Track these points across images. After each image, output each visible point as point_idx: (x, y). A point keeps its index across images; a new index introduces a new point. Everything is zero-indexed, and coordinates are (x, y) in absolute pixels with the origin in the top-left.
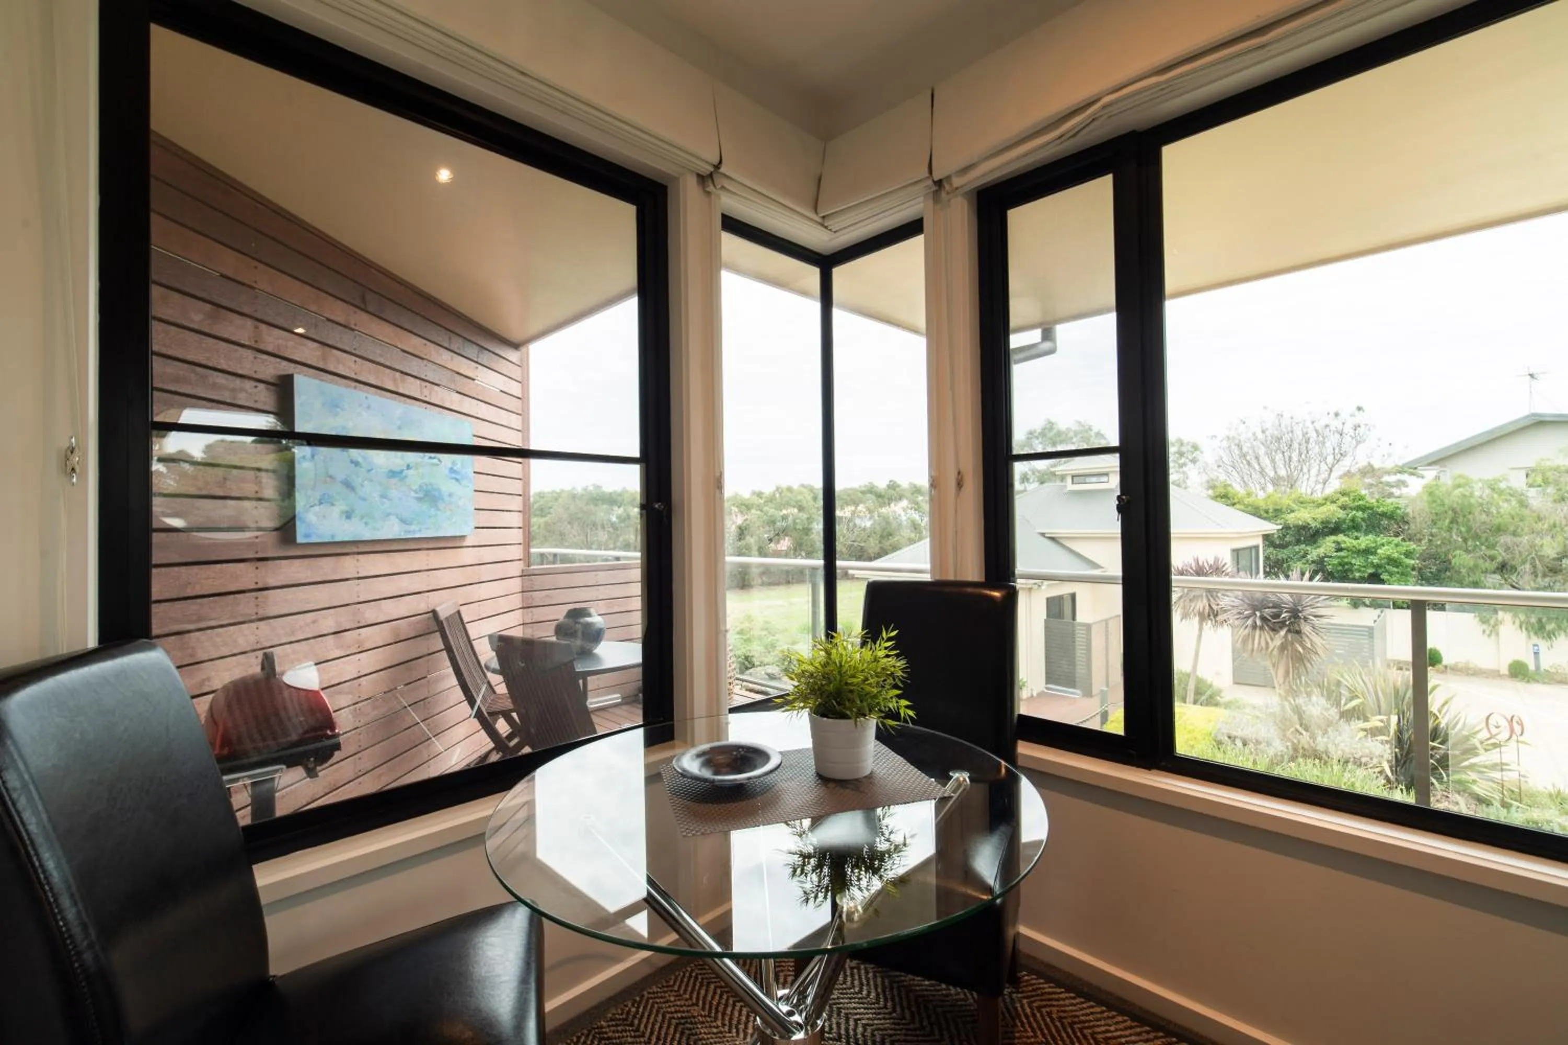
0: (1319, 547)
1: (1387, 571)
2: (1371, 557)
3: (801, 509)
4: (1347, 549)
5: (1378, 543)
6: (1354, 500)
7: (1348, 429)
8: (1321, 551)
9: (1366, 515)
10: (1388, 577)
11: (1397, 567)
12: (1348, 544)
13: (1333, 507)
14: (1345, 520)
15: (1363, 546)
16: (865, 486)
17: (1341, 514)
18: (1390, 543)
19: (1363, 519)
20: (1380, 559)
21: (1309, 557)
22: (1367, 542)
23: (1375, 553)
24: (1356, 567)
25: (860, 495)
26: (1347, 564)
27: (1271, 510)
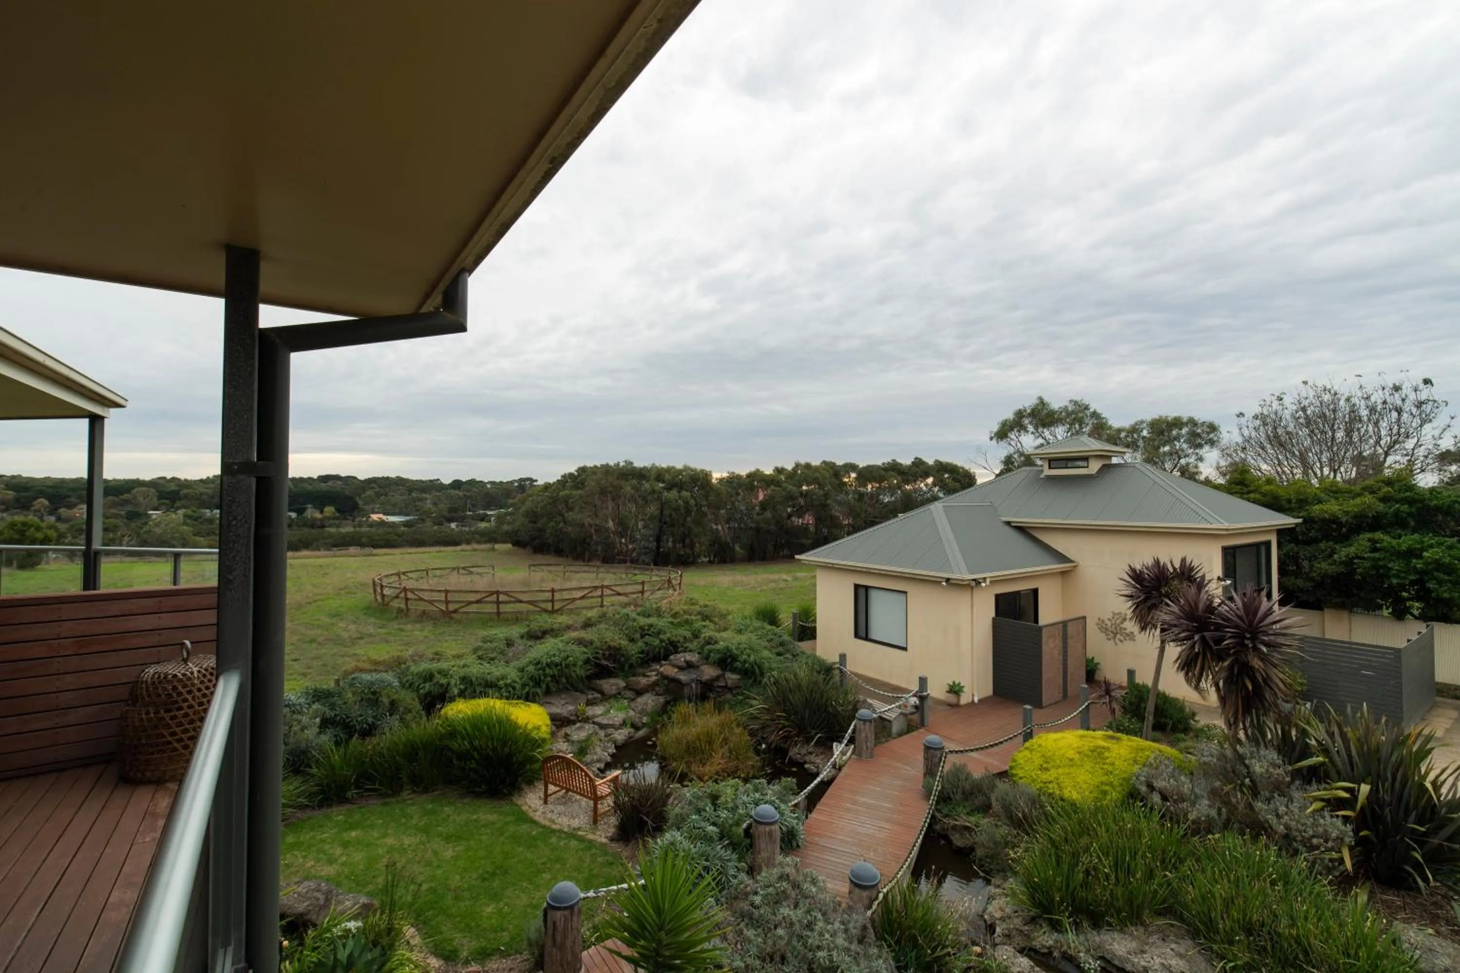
0: (1351, 545)
1: (1434, 578)
2: (1414, 561)
3: (821, 486)
4: (1383, 549)
5: (1425, 544)
6: (1400, 491)
7: (1408, 406)
8: (1352, 550)
9: (1413, 510)
10: (1437, 586)
11: (1449, 574)
12: (1385, 544)
13: (1368, 499)
14: (1387, 513)
15: (1404, 547)
16: (889, 463)
17: (1381, 507)
18: (1442, 544)
19: (1410, 514)
20: (1426, 564)
21: (1336, 556)
22: (1410, 543)
23: (1420, 557)
24: (1394, 572)
25: (883, 473)
26: (1382, 567)
27: (1294, 500)
